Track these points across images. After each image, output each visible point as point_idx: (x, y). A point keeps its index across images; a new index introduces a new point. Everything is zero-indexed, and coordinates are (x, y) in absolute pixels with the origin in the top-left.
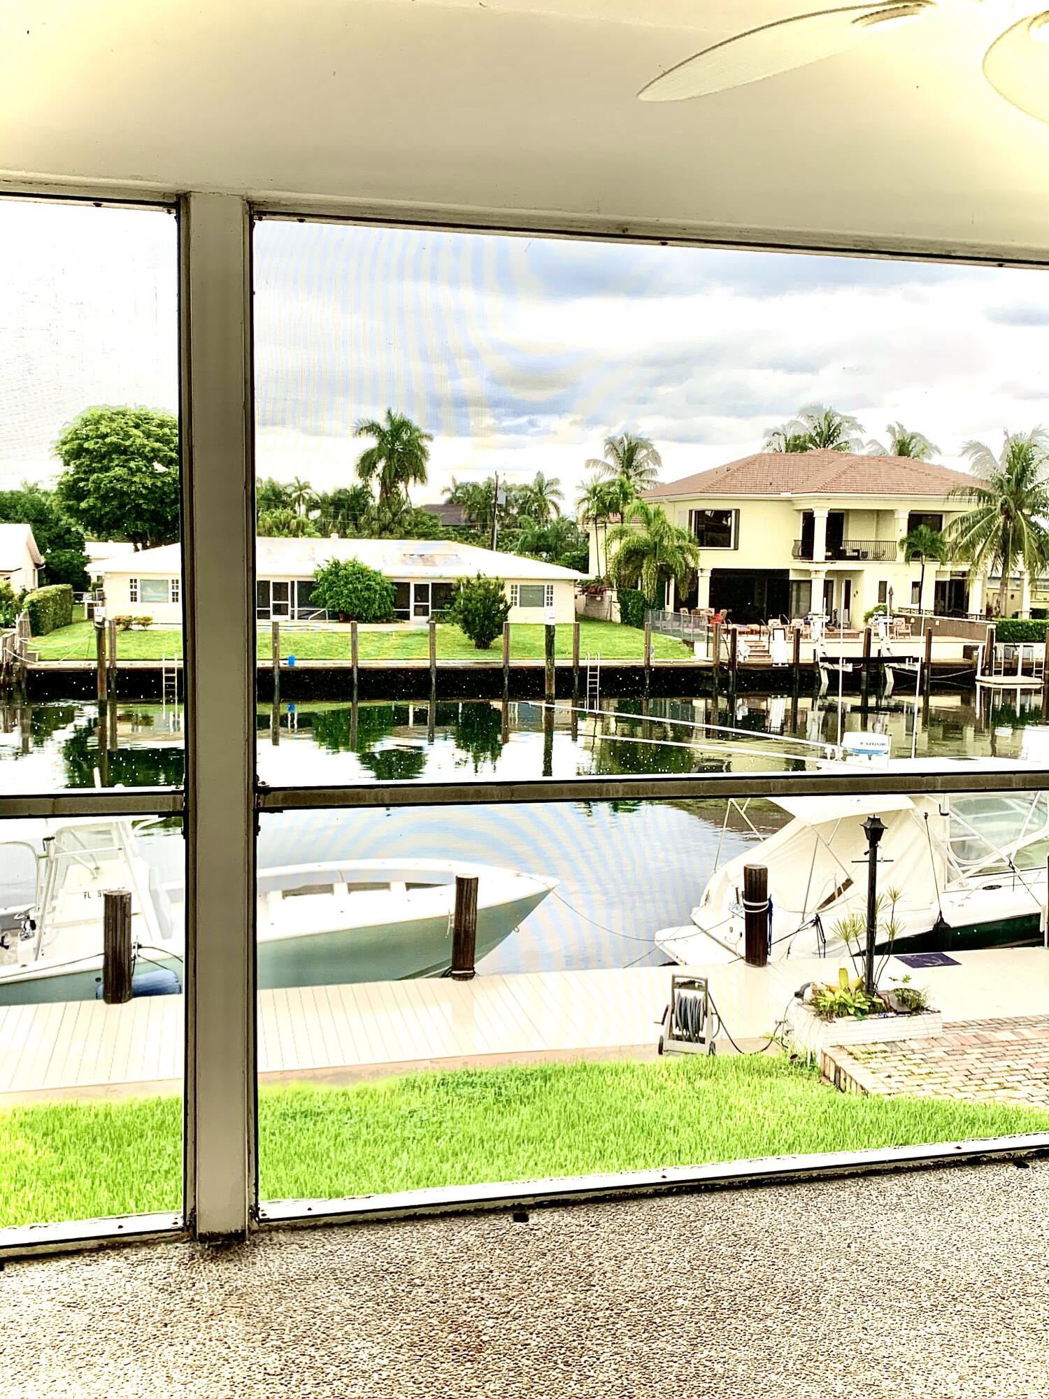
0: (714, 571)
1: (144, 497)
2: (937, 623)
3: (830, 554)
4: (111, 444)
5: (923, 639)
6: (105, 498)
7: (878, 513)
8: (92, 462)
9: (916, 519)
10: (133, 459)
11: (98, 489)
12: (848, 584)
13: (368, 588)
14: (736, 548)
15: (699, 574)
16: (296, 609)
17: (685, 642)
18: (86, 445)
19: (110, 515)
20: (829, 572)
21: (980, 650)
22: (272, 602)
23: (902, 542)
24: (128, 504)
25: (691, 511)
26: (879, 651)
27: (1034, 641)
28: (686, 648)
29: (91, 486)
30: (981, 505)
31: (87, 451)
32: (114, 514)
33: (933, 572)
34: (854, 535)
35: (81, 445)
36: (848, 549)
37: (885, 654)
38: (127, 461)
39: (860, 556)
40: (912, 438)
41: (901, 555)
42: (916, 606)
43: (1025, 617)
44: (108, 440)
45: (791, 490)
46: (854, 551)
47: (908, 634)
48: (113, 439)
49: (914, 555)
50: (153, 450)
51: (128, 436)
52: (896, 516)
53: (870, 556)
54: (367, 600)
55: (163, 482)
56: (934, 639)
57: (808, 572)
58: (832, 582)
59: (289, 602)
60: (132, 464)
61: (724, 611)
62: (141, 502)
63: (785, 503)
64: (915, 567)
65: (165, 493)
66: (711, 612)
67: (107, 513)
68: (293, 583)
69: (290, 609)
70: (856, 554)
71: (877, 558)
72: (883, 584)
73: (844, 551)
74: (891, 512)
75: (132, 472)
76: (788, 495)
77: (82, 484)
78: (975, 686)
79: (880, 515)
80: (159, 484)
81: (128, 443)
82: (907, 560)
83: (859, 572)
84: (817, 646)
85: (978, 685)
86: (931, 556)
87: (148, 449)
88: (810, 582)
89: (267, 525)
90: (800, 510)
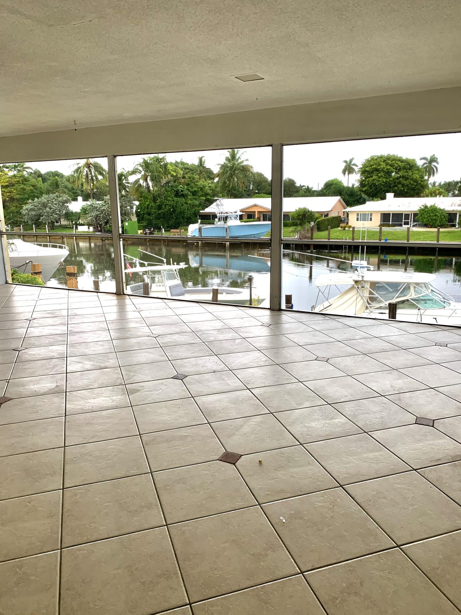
1: (383, 185)
4: (374, 168)
6: (371, 187)
8: (368, 175)
10: (380, 173)
11: (369, 184)
13: (436, 215)
16: (412, 223)
18: (366, 169)
19: (373, 192)
22: (403, 221)
24: (378, 188)
29: (367, 183)
31: (367, 171)
32: (374, 192)
35: (365, 169)
38: (378, 174)
44: (373, 167)
48: (374, 166)
50: (387, 169)
51: (380, 165)
54: (435, 220)
55: (389, 180)
59: (410, 221)
60: (379, 175)
62: (382, 187)
65: (390, 184)
67: (371, 192)
68: (411, 214)
69: (410, 223)
75: (380, 177)
77: (364, 182)
80: (388, 181)
81: (379, 167)
87: (385, 169)
89: (427, 193)
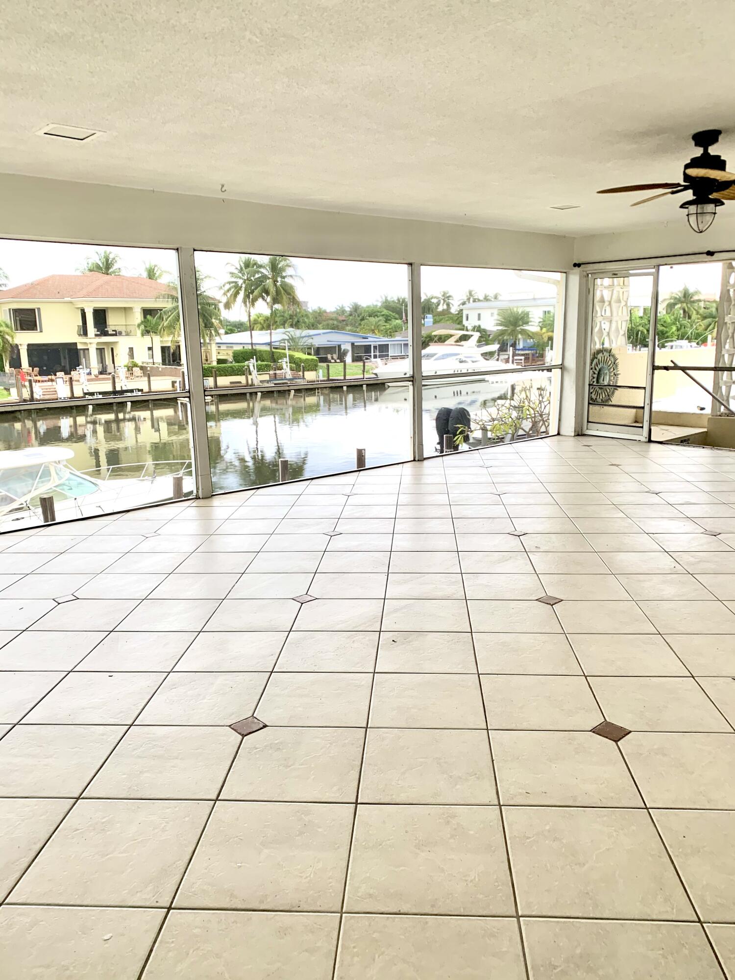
0: (29, 345)
2: (160, 369)
3: (99, 333)
5: (146, 379)
7: (125, 309)
9: (147, 312)
12: (112, 349)
14: (41, 331)
15: (20, 347)
17: (5, 389)
20: (98, 344)
21: (178, 383)
23: (139, 326)
25: (10, 309)
26: (121, 387)
27: (208, 377)
28: (5, 392)
30: (174, 304)
33: (158, 342)
34: (113, 321)
36: (110, 330)
37: (124, 388)
39: (116, 334)
40: (155, 266)
41: (139, 332)
42: (151, 361)
43: (215, 364)
45: (71, 296)
46: (113, 331)
47: (141, 376)
49: (146, 332)
52: (134, 311)
53: (124, 333)
56: (152, 378)
57: (85, 343)
58: (104, 349)
61: (37, 369)
63: (69, 304)
64: (147, 338)
66: (29, 370)
70: (114, 333)
71: (127, 334)
72: (131, 349)
73: (108, 331)
74: (131, 309)
76: (69, 299)
78: (178, 403)
79: (126, 310)
82: (143, 335)
83: (116, 343)
84: (83, 386)
85: (179, 402)
86: (155, 333)
88: (88, 349)
90: (78, 308)
